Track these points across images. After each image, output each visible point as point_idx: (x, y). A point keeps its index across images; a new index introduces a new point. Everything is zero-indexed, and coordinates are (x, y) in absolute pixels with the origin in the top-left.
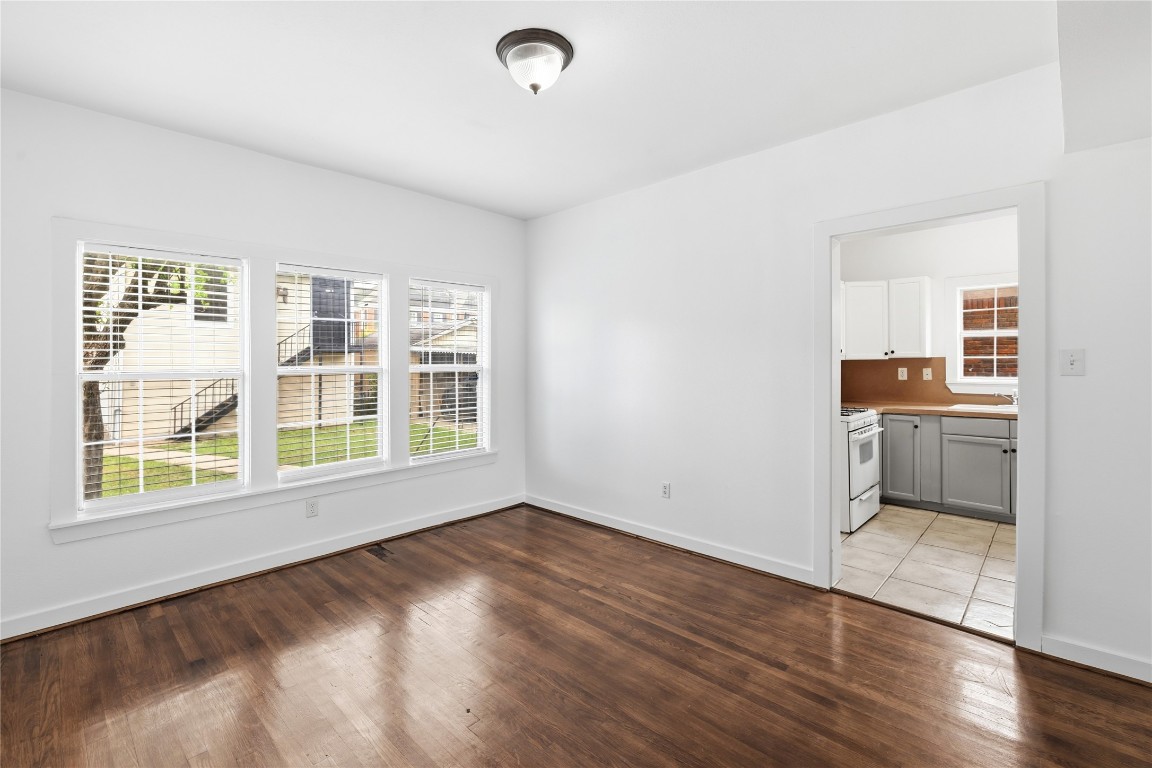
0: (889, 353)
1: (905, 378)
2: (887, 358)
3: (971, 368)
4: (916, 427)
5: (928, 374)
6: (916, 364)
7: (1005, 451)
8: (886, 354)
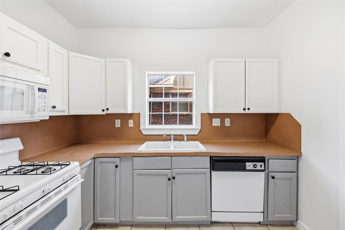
0: (105, 110)
1: (119, 126)
2: (104, 113)
3: (155, 119)
4: (117, 166)
5: (131, 123)
6: (125, 117)
7: (169, 179)
8: (103, 110)
